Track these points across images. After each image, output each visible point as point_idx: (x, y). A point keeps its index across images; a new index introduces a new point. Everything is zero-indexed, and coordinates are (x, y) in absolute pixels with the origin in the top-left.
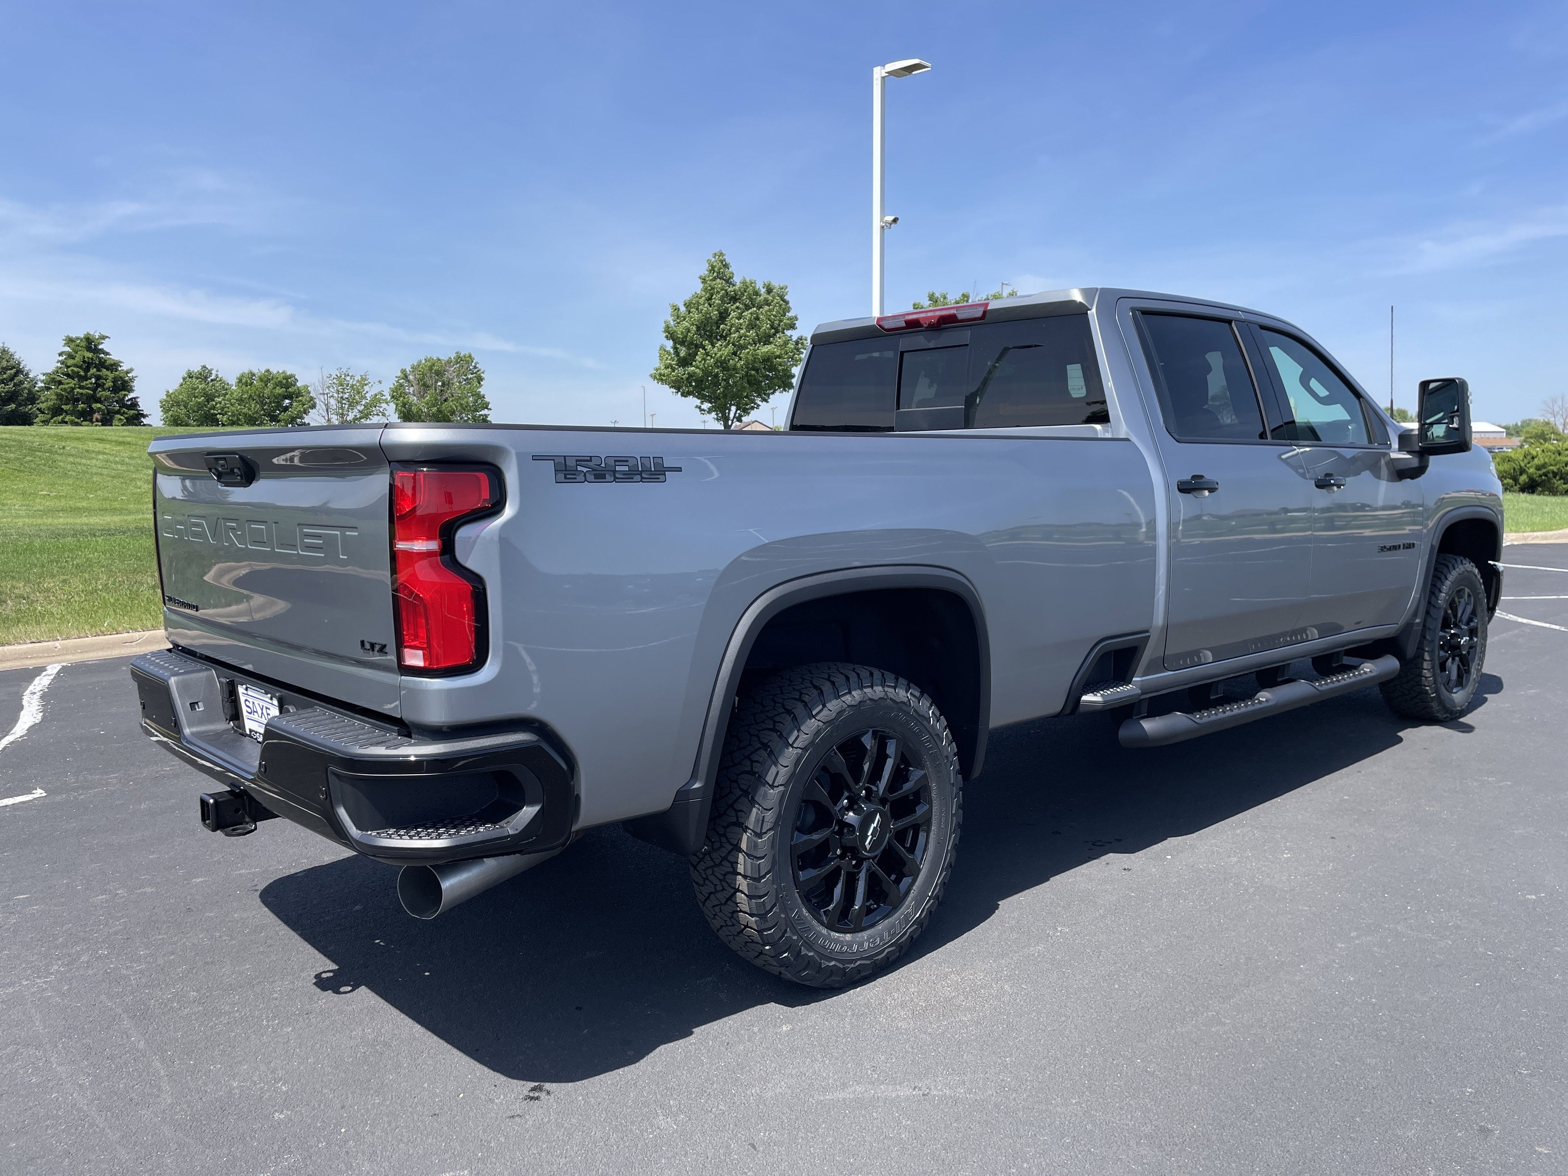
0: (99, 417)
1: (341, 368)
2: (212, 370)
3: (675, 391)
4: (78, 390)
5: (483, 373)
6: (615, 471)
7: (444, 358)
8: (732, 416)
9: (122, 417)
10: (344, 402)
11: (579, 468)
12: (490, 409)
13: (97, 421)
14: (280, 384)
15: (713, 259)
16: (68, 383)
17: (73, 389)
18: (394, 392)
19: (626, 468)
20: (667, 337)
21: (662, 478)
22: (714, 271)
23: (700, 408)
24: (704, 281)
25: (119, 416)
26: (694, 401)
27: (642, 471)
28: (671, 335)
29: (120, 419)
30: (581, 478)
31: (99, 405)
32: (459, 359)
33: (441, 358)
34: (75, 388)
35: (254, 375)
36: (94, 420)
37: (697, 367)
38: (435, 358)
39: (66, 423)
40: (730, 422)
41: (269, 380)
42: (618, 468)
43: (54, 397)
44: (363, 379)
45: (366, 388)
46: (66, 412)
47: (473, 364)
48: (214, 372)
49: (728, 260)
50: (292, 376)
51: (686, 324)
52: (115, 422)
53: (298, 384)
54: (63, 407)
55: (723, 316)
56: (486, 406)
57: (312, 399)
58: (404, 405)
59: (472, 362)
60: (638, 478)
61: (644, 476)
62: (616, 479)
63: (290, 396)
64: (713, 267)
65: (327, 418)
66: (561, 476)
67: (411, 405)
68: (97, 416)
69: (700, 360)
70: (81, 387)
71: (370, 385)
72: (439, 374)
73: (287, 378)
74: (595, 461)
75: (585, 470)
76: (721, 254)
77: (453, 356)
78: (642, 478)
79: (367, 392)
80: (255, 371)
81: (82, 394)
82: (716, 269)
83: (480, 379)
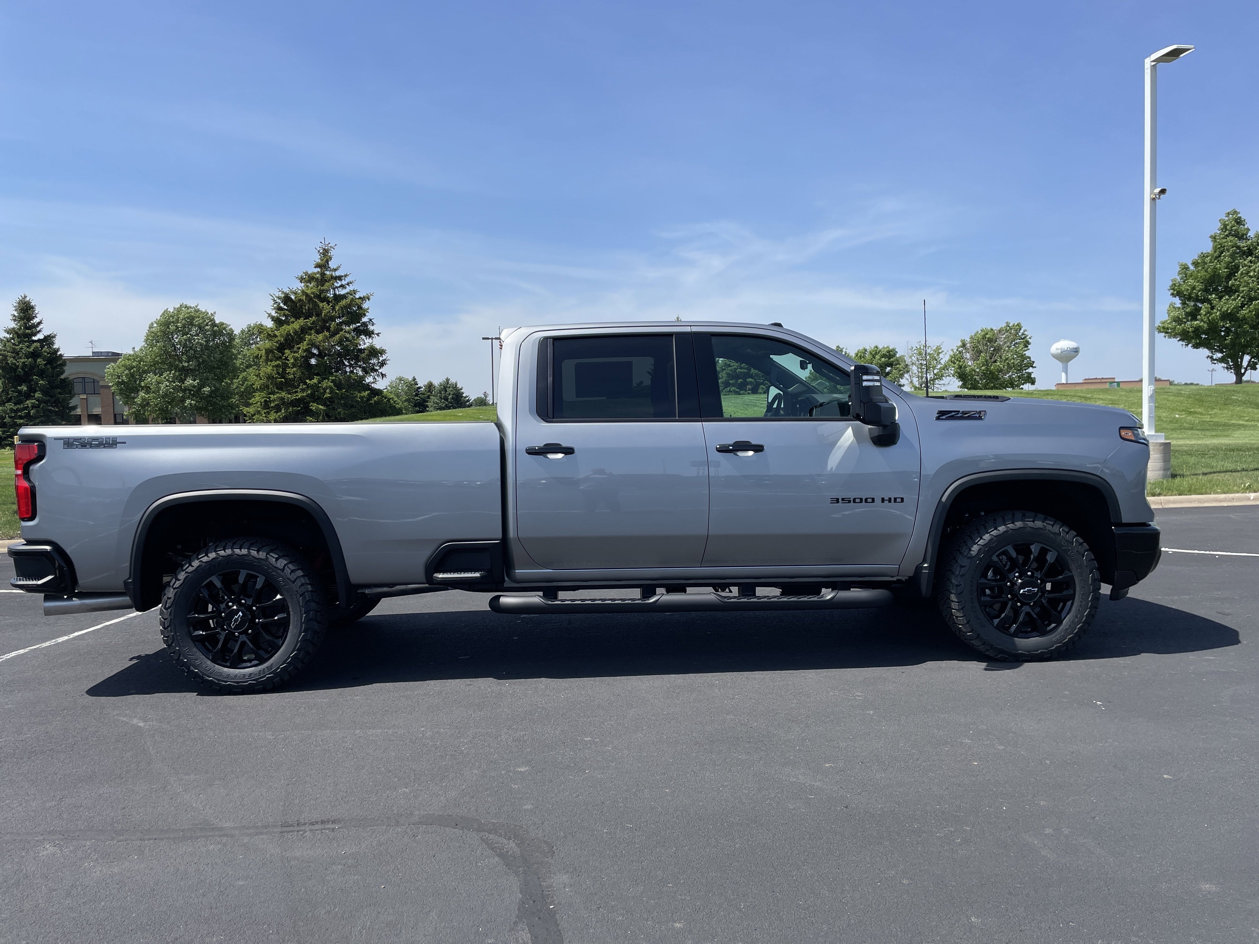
0: (750, 387)
1: (920, 342)
2: (843, 349)
3: (1184, 343)
4: (739, 370)
5: (1030, 338)
6: (91, 444)
7: (996, 328)
8: (1245, 364)
9: (764, 387)
10: (923, 367)
11: (75, 443)
12: (1035, 367)
13: (749, 390)
14: (884, 356)
15: (1227, 219)
16: (734, 366)
17: (736, 369)
18: (952, 357)
19: (97, 443)
20: (1172, 294)
21: (115, 446)
22: (1226, 230)
23: (1211, 358)
24: (1214, 238)
25: (762, 386)
26: (1204, 352)
27: (105, 444)
28: (1177, 292)
29: (763, 388)
30: (75, 447)
31: (750, 380)
32: (1008, 329)
33: (994, 329)
34: (737, 369)
35: (866, 350)
36: (747, 389)
37: (1202, 320)
38: (989, 329)
39: (731, 392)
40: (1243, 371)
41: (876, 354)
42: (93, 443)
43: (726, 375)
44: (938, 348)
45: (941, 356)
46: (731, 384)
47: (1022, 331)
48: (844, 350)
49: (1243, 215)
50: (894, 350)
51: (1191, 281)
52: (760, 391)
53: (898, 356)
54: (730, 381)
55: (1233, 270)
56: (1031, 365)
57: (907, 366)
58: (960, 367)
59: (1020, 329)
60: (103, 446)
61: (106, 445)
62: (91, 447)
63: (891, 365)
64: (1225, 226)
65: (910, 380)
66: (66, 446)
67: (965, 367)
68: (749, 387)
69: (1204, 313)
70: (741, 368)
71: (944, 353)
72: (990, 340)
73: (889, 352)
74: (82, 440)
75: (77, 443)
76: (1235, 212)
77: (1004, 325)
78: (105, 446)
79: (942, 359)
80: (868, 348)
81: (741, 372)
82: (1228, 227)
83: (1027, 344)
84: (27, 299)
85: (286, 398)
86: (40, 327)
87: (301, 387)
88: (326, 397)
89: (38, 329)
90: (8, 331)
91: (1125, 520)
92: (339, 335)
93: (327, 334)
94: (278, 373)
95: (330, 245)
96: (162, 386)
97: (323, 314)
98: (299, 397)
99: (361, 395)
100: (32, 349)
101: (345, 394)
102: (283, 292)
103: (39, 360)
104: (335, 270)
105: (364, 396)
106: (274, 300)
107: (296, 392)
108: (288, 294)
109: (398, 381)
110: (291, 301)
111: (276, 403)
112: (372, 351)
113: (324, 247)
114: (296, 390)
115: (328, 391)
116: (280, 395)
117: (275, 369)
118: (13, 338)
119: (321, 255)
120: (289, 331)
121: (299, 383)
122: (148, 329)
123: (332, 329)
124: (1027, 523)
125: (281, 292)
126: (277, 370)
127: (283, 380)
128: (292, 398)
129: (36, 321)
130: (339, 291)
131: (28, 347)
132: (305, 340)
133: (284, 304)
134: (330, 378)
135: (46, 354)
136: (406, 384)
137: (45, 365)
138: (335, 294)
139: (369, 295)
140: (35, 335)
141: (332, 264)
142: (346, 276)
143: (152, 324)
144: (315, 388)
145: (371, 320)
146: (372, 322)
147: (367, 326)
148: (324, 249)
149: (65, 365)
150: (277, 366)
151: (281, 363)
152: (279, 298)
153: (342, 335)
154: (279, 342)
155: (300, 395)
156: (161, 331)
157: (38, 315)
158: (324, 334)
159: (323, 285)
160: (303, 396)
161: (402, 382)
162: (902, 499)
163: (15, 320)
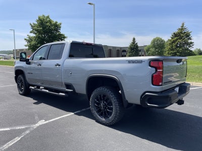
85: (172, 52)
86: (136, 42)
94: (171, 47)
96: (152, 50)
97: (181, 36)
101: (184, 51)
105: (188, 52)
106: (172, 34)
110: (175, 34)
112: (191, 43)
118: (132, 44)
120: (174, 40)
121: (175, 49)
130: (185, 31)
132: (177, 41)
134: (181, 48)
135: (136, 46)
141: (184, 26)
142: (187, 28)
144: (178, 50)
146: (192, 37)
148: (183, 23)
153: (185, 40)
154: (172, 42)
155: (175, 52)
156: (153, 41)
158: (181, 40)
159: (182, 30)
163: (133, 41)
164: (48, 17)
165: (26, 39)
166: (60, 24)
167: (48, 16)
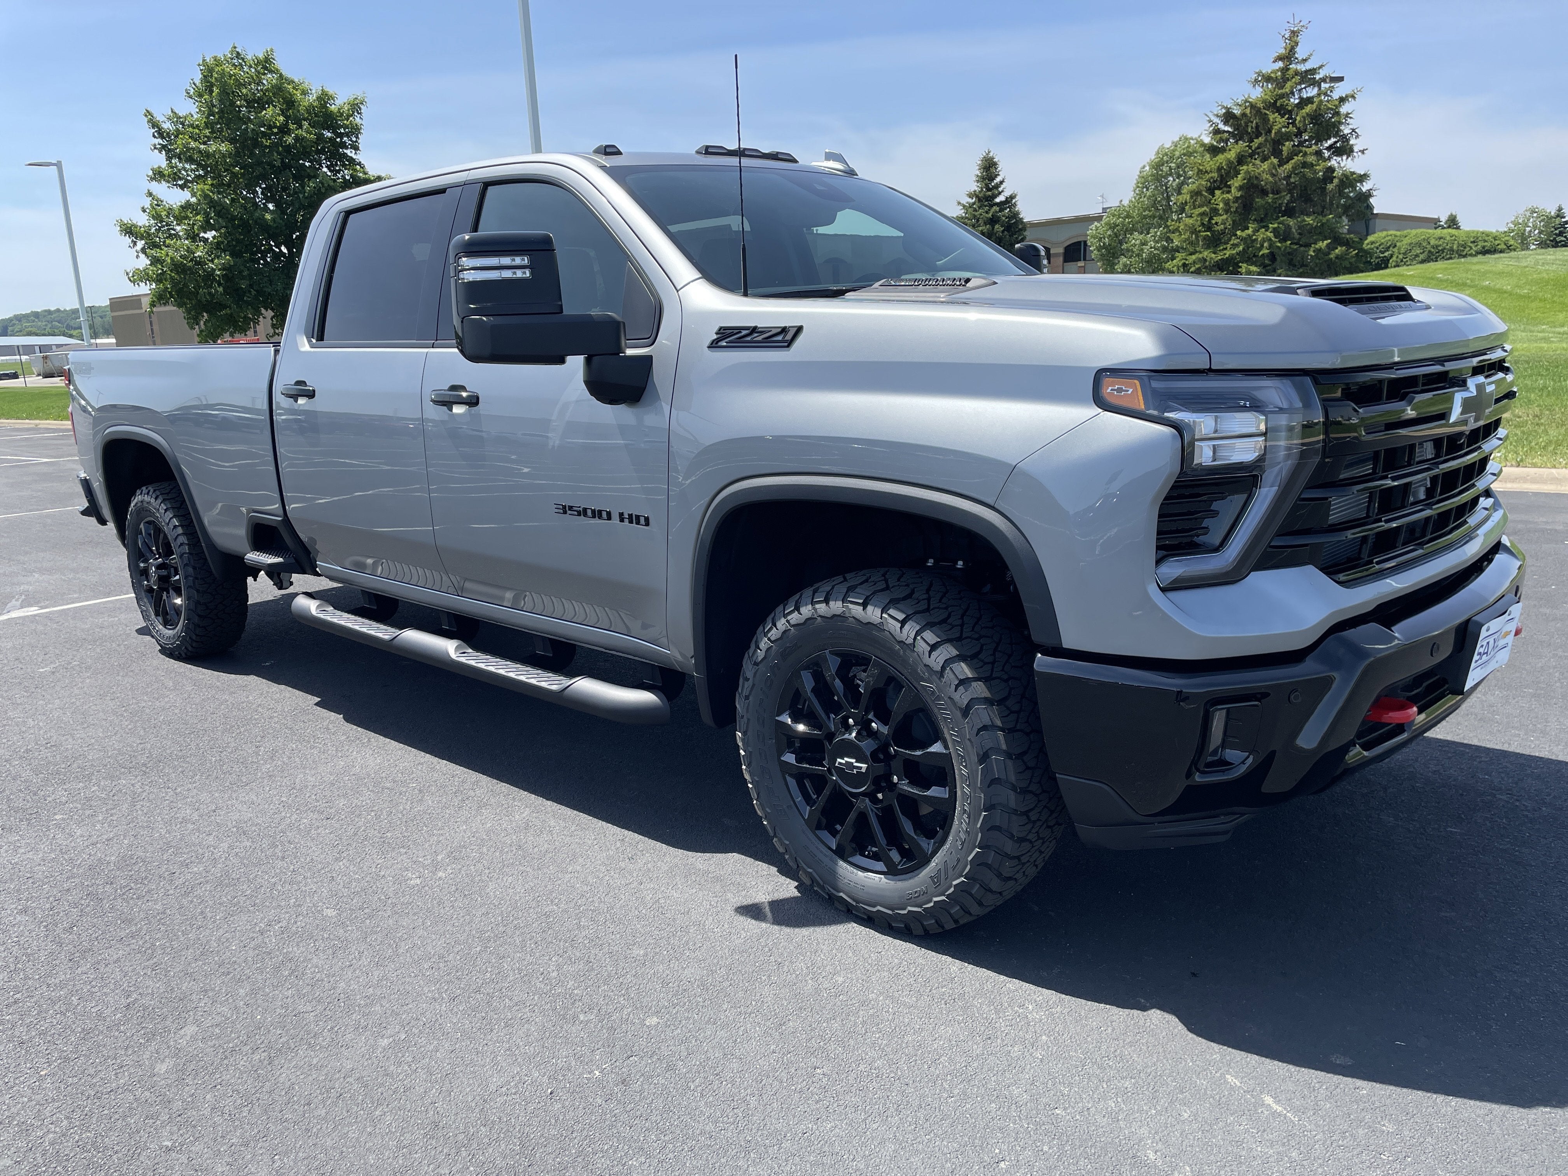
84: (991, 155)
85: (1208, 259)
86: (1002, 186)
87: (1232, 242)
88: (1263, 255)
89: (1000, 189)
90: (970, 196)
91: (1069, 641)
92: (1293, 161)
93: (1275, 161)
94: (1203, 224)
95: (1301, 24)
96: (1146, 248)
97: (1273, 132)
98: (1227, 256)
99: (1317, 246)
100: (991, 214)
101: (1290, 247)
102: (1223, 107)
103: (997, 226)
104: (1304, 61)
105: (1321, 248)
106: (1210, 121)
107: (1226, 249)
108: (1230, 108)
109: (1528, 214)
110: (1233, 118)
111: (1197, 266)
112: (1344, 180)
113: (1292, 29)
114: (1225, 247)
115: (1266, 244)
116: (1201, 256)
117: (1199, 219)
118: (974, 203)
119: (1287, 41)
120: (1221, 163)
121: (1231, 237)
122: (1138, 173)
123: (1285, 153)
124: (851, 606)
125: (1220, 107)
126: (1201, 220)
127: (1209, 233)
128: (1216, 259)
129: (998, 179)
130: (1307, 92)
131: (987, 212)
132: (1239, 174)
133: (1225, 124)
134: (1271, 225)
135: (1004, 218)
136: (1542, 218)
137: (1003, 232)
138: (1301, 98)
139: (1356, 91)
140: (996, 196)
141: (1300, 53)
142: (1320, 67)
143: (1144, 167)
144: (1249, 242)
145: (1353, 130)
146: (1356, 132)
147: (1348, 141)
148: (1293, 32)
149: (1025, 230)
150: (1203, 214)
151: (1208, 210)
152: (1217, 116)
153: (1298, 160)
154: (1212, 180)
155: (1228, 253)
156: (1152, 175)
157: (1000, 173)
158: (1270, 161)
159: (1282, 87)
160: (1233, 254)
161: (1535, 215)
162: (647, 520)
163: (978, 181)
164: (266, 64)
165: (129, 230)
166: (356, 107)
167: (267, 60)
